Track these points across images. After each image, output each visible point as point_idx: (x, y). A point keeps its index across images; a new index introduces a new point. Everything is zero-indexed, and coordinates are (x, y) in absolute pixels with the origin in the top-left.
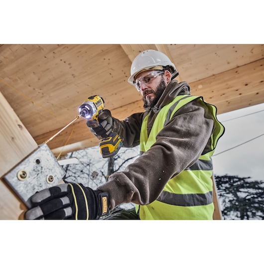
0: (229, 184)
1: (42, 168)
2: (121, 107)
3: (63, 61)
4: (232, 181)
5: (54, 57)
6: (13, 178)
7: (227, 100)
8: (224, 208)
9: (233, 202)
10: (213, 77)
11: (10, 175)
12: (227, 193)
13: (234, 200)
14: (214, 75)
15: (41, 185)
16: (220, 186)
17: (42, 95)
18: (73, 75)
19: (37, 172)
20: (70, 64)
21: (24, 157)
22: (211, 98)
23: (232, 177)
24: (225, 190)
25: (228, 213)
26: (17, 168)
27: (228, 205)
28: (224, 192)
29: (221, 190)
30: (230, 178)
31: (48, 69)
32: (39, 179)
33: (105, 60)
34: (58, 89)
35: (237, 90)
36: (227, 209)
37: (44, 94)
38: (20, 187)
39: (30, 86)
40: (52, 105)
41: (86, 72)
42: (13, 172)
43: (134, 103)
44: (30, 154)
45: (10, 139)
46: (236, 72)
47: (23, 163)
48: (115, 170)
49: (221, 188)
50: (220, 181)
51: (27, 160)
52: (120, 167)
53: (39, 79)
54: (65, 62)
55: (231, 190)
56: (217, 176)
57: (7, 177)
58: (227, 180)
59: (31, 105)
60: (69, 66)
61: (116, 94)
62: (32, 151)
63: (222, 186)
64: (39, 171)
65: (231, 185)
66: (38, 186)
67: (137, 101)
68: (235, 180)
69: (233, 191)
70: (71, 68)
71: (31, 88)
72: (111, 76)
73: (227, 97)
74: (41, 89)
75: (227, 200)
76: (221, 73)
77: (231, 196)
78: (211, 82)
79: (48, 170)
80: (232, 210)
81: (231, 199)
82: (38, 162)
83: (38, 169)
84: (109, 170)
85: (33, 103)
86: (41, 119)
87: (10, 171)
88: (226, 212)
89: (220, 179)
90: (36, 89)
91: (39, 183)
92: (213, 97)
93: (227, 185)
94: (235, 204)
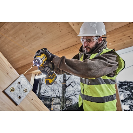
0: (127, 86)
1: (21, 85)
2: (67, 48)
3: (37, 27)
4: (129, 84)
5: (32, 25)
6: (8, 91)
7: (123, 42)
8: (125, 98)
9: (130, 95)
10: (116, 30)
11: (6, 90)
12: (126, 91)
13: (130, 94)
14: (116, 29)
15: (21, 93)
16: (122, 87)
17: (28, 44)
18: (42, 33)
19: (19, 88)
20: (40, 28)
21: (13, 81)
22: (114, 42)
23: (129, 82)
24: (125, 89)
25: (127, 101)
26: (10, 86)
27: (127, 97)
28: (124, 90)
29: (123, 89)
30: (128, 83)
31: (30, 31)
32: (20, 91)
33: (58, 25)
34: (35, 41)
35: (129, 37)
36: (126, 99)
37: (29, 44)
38: (12, 95)
39: (22, 40)
40: (33, 49)
41: (48, 31)
42: (8, 88)
43: (74, 46)
44: (16, 80)
45: (6, 74)
46: (129, 26)
47: (12, 84)
48: (66, 80)
49: (123, 88)
50: (122, 84)
51: (14, 82)
52: (69, 78)
53: (26, 36)
54: (38, 27)
55: (128, 89)
56: (120, 81)
57: (5, 91)
58: (126, 84)
59: (23, 49)
60: (40, 29)
61: (64, 42)
62: (17, 78)
63: (123, 87)
64: (20, 87)
65: (129, 86)
66: (20, 94)
67: (75, 45)
68: (131, 83)
69: (130, 90)
70: (41, 30)
71: (22, 41)
72: (61, 33)
73: (123, 41)
74: (27, 41)
75: (126, 94)
76: (120, 27)
77: (128, 92)
78: (114, 33)
79: (24, 87)
80: (129, 99)
81: (129, 94)
82: (19, 83)
83: (19, 86)
84: (63, 79)
85: (24, 48)
86: (28, 56)
87: (6, 88)
88: (125, 100)
89: (122, 83)
90: (25, 42)
91: (20, 92)
92: (115, 41)
93: (126, 86)
94: (131, 96)
